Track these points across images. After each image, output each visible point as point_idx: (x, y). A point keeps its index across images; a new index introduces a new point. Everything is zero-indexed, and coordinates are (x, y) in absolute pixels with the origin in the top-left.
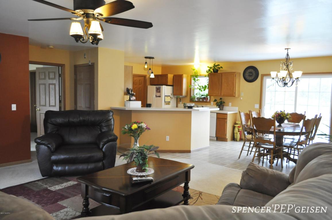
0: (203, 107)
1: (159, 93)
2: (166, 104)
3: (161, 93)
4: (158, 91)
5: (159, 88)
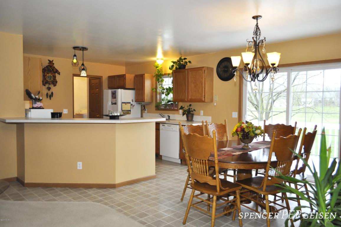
0: (169, 117)
3: (117, 100)
4: (114, 96)
5: (114, 92)
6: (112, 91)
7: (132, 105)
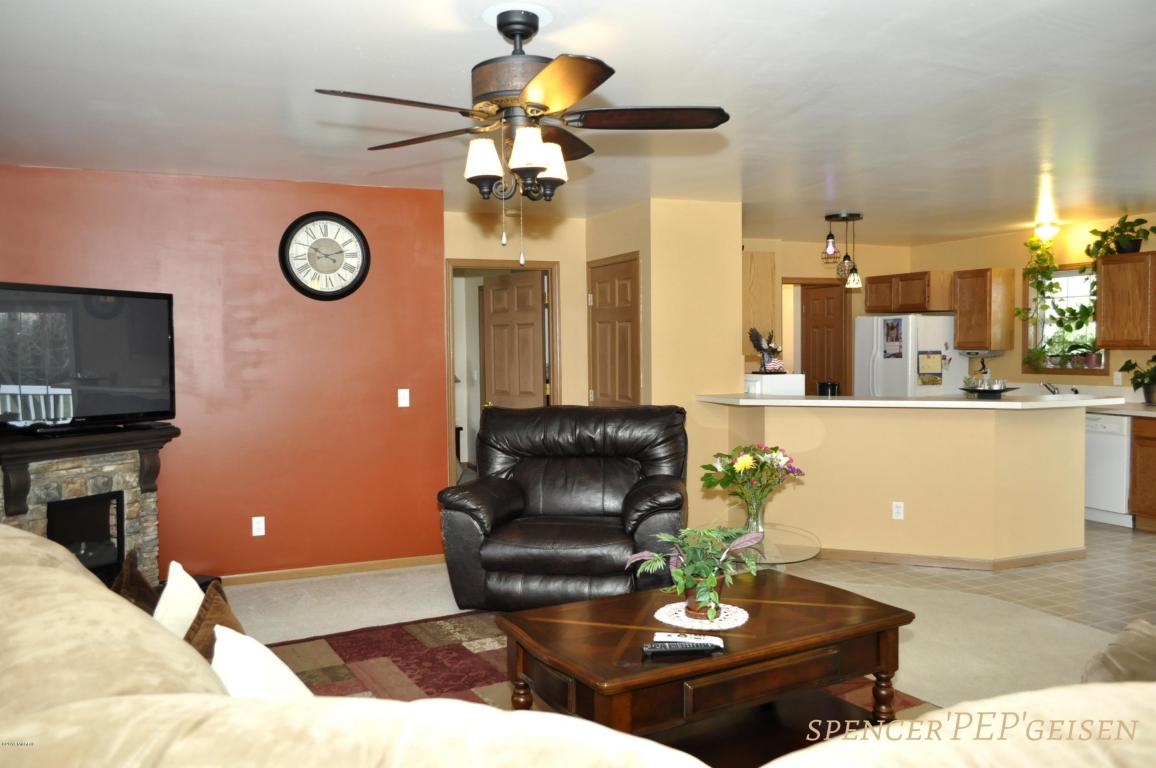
0: (1076, 392)
1: (897, 343)
2: (924, 383)
3: (903, 344)
4: (893, 333)
5: (895, 324)
6: (885, 321)
7: (944, 358)
